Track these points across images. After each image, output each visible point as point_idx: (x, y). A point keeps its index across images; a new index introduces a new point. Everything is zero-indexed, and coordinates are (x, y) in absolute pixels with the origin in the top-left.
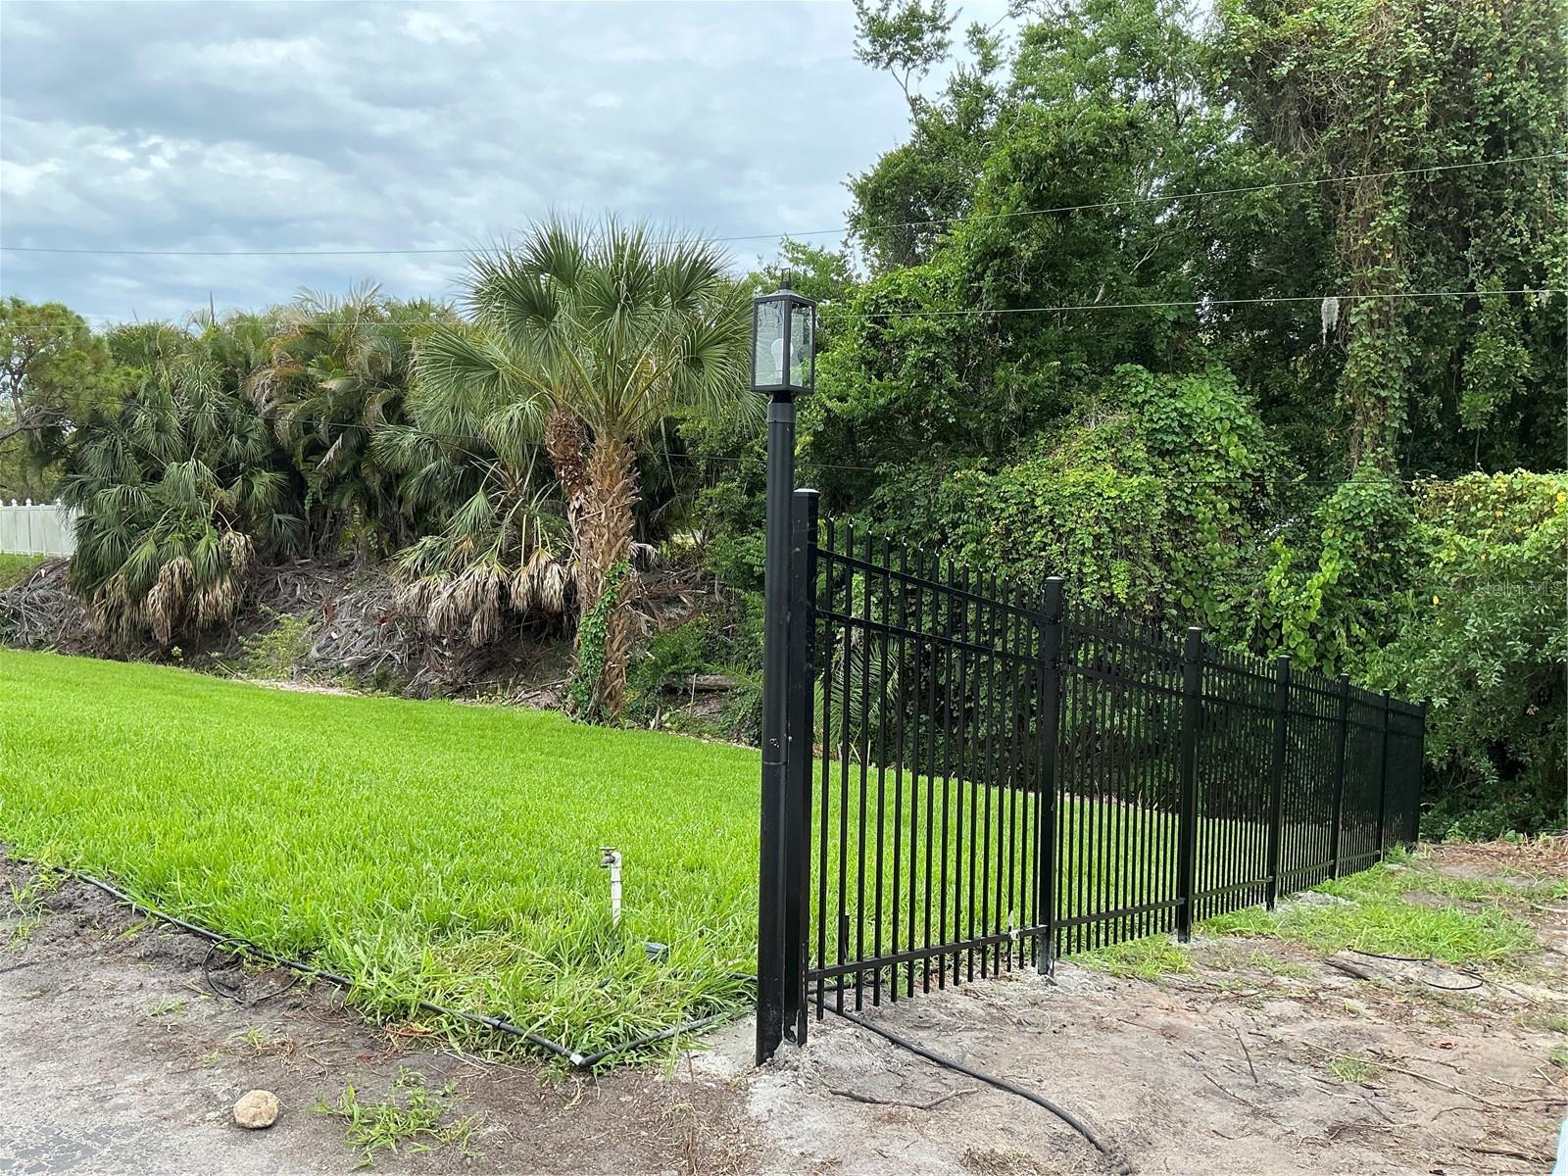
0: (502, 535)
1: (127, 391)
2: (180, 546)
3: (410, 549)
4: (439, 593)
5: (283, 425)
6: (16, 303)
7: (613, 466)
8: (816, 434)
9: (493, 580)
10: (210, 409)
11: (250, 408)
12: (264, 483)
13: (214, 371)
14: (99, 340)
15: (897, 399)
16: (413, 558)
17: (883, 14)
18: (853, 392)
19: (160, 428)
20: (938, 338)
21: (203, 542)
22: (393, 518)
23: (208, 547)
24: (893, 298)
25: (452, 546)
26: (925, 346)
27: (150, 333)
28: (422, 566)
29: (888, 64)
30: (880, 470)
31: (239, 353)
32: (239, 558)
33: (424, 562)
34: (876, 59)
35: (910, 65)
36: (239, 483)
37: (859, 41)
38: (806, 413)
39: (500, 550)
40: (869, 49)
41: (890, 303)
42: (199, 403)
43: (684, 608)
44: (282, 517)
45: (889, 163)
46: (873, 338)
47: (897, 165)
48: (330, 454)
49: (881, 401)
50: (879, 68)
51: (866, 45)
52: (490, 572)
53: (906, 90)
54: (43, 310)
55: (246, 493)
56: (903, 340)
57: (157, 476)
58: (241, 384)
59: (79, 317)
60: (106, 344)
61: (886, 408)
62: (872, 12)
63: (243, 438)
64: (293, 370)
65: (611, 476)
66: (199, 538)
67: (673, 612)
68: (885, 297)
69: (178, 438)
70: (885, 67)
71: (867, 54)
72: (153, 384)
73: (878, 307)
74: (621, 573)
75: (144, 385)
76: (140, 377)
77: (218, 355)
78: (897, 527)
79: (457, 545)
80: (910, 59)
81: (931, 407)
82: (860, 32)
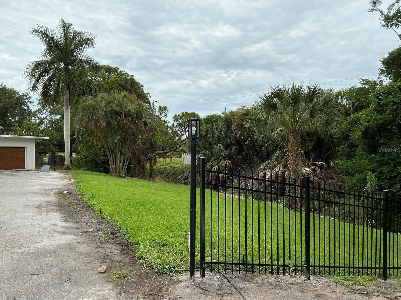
0: (284, 160)
1: (206, 130)
2: (216, 163)
3: (262, 164)
4: (268, 175)
5: (238, 136)
6: (186, 113)
7: (294, 144)
8: (363, 132)
9: (280, 172)
10: (223, 133)
11: (232, 132)
12: (234, 148)
13: (224, 124)
14: (201, 119)
15: (386, 121)
16: (263, 166)
17: (389, 14)
18: (372, 120)
19: (213, 137)
20: (398, 103)
21: (221, 162)
22: (263, 156)
23: (222, 163)
24: (384, 92)
25: (272, 163)
26: (393, 105)
27: (214, 116)
28: (265, 168)
29: (391, 27)
30: (381, 141)
31: (230, 120)
32: (228, 166)
33: (265, 167)
34: (388, 26)
35: (398, 26)
36: (229, 149)
37: (381, 22)
38: (360, 126)
39: (283, 164)
40: (385, 24)
41: (383, 94)
42: (221, 131)
43: (334, 180)
44: (239, 156)
45: (391, 54)
46: (378, 104)
47: (393, 54)
48: (247, 142)
49: (381, 122)
50: (389, 28)
51: (383, 23)
52: (280, 170)
53: (397, 33)
54: (190, 114)
55: (230, 151)
56: (387, 104)
57: (212, 148)
58: (230, 127)
59: (197, 115)
60: (203, 120)
61: (383, 124)
62: (385, 14)
63: (230, 139)
64: (240, 123)
65: (294, 146)
66: (220, 161)
67: (331, 181)
68: (382, 92)
69: (217, 140)
70: (390, 28)
71: (384, 25)
72: (212, 128)
73: (380, 95)
74: (297, 171)
75: (210, 128)
76: (209, 127)
77: (226, 120)
78: (388, 158)
79: (273, 163)
80: (397, 24)
81: (397, 122)
82: (381, 20)
